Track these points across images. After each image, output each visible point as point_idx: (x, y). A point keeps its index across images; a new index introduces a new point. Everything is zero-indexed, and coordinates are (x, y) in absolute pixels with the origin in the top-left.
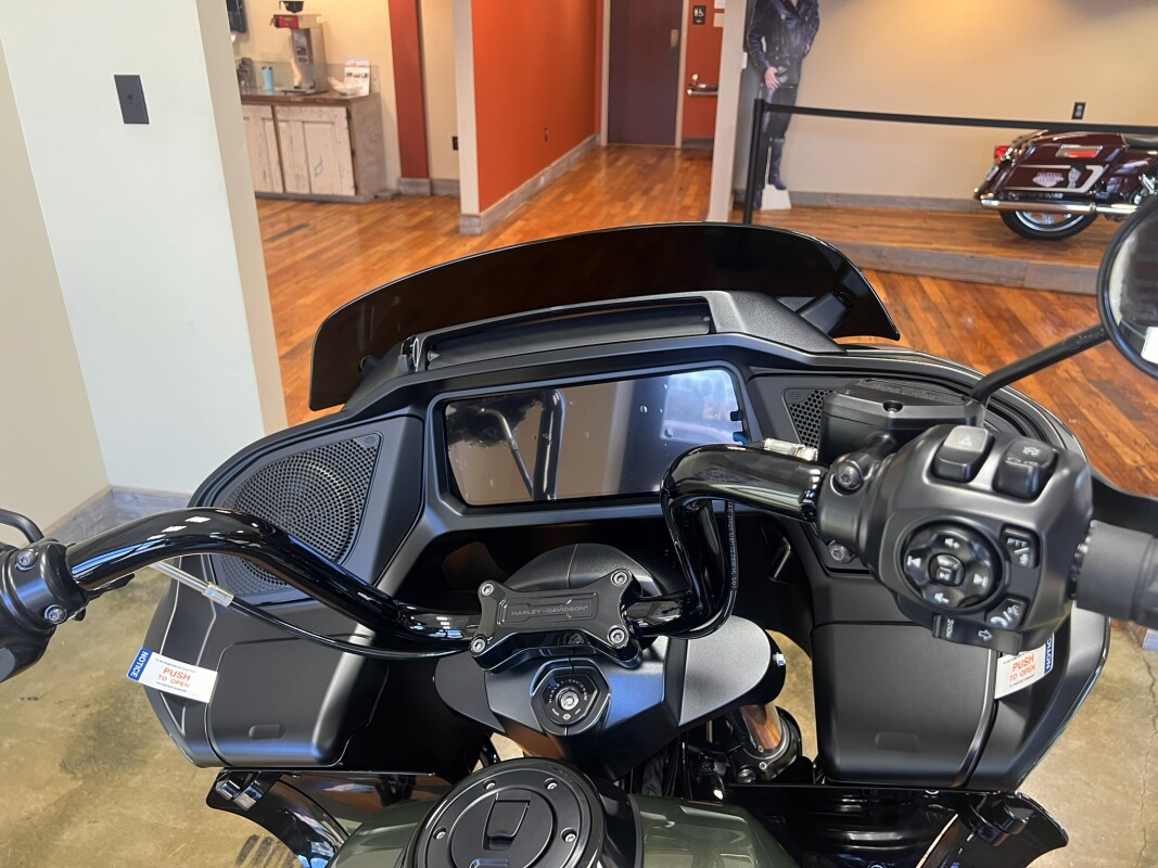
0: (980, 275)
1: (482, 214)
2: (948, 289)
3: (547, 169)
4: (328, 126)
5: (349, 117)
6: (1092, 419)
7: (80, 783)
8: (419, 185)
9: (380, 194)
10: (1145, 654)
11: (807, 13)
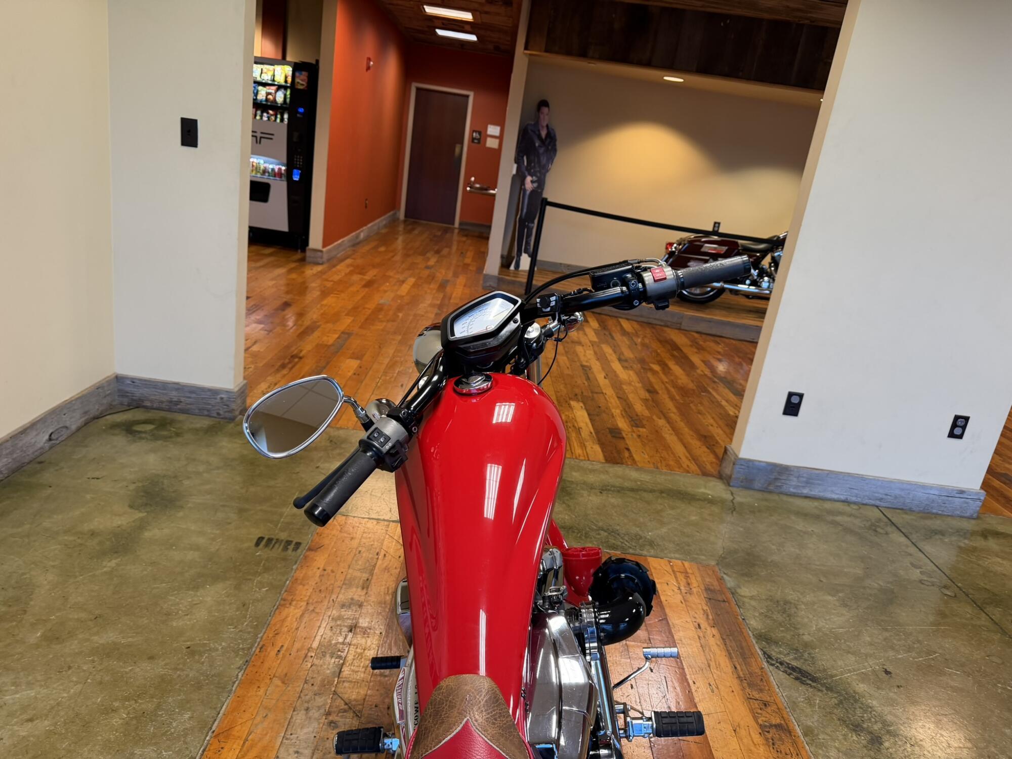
0: (655, 319)
1: (324, 250)
2: (636, 326)
3: (364, 228)
6: (714, 394)
7: (145, 514)
10: (731, 488)
11: (550, 144)
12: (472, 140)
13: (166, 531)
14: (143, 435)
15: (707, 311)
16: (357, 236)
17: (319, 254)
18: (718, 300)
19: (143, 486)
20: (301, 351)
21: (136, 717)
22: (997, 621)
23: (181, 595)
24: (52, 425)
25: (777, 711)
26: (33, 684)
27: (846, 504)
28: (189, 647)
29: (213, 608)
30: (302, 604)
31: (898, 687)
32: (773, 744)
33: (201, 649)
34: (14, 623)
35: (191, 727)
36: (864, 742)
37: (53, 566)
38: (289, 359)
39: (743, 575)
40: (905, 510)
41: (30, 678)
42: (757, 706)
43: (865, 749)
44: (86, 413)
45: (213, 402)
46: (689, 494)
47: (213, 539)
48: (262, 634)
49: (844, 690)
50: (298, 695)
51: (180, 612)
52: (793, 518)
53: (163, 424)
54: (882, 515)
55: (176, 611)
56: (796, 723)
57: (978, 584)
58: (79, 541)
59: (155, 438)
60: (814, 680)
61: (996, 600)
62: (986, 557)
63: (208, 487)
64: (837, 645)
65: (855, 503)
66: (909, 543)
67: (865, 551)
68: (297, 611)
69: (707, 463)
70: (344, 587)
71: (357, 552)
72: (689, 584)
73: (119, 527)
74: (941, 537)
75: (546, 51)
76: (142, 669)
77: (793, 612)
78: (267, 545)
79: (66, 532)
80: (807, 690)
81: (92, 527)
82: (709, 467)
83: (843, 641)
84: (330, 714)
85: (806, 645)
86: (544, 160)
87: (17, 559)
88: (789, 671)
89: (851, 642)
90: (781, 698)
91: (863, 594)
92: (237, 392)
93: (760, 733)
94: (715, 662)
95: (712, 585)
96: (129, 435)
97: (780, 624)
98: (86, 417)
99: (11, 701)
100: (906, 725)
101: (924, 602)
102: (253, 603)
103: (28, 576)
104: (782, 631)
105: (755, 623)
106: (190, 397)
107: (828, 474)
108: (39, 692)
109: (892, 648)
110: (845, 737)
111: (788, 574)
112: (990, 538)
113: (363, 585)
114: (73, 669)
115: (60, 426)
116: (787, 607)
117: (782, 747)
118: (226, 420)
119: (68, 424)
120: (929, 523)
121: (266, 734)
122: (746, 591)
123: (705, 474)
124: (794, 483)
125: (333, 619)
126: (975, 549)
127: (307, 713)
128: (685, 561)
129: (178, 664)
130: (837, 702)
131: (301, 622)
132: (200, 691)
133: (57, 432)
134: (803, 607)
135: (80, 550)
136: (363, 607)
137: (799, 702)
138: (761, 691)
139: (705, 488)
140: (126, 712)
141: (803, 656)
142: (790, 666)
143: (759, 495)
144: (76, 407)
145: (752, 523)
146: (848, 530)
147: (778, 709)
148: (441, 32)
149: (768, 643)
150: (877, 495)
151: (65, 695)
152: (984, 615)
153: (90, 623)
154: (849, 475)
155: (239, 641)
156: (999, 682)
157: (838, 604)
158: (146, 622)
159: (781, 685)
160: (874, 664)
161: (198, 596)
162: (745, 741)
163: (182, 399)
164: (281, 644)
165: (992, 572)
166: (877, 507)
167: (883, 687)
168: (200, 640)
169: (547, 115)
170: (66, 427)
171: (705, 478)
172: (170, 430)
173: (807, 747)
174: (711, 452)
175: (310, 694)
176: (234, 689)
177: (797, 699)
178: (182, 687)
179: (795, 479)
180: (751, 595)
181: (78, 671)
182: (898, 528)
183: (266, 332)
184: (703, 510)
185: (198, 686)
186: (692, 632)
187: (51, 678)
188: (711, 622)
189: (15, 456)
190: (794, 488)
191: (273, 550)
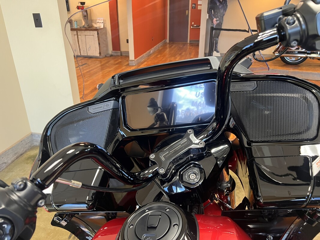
1: (135, 60)
3: (153, 48)
4: (92, 36)
5: (98, 34)
8: (118, 53)
9: (107, 55)
11: (224, 3)
12: (192, 7)
15: (300, 68)
16: (150, 52)
17: (134, 62)
18: (304, 62)
98: (17, 155)
119: (6, 161)
144: (9, 153)
170: (5, 163)
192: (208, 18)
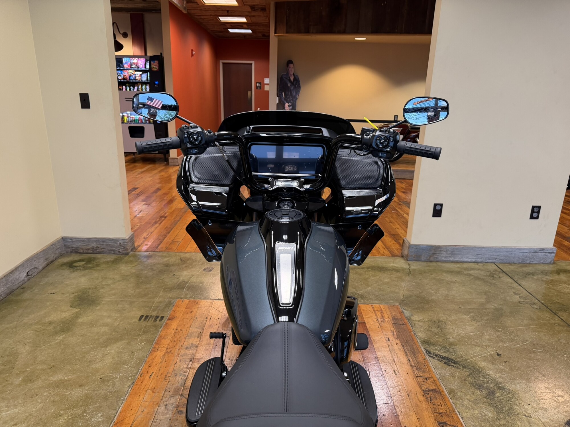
1: (178, 157)
6: (400, 211)
7: (79, 310)
10: (408, 262)
11: (296, 84)
12: (257, 87)
13: (90, 318)
14: (79, 268)
15: (395, 165)
17: (176, 160)
18: (401, 159)
19: (78, 295)
20: (166, 214)
21: (72, 418)
22: (565, 320)
23: (98, 351)
24: (28, 267)
25: (433, 382)
26: (17, 405)
27: (476, 263)
28: (102, 378)
29: (115, 356)
30: (164, 349)
31: (505, 362)
32: (431, 400)
33: (109, 378)
34: (7, 375)
35: (102, 421)
36: (485, 395)
37: (29, 342)
38: (159, 219)
39: (414, 309)
40: (511, 263)
41: (16, 402)
42: (422, 380)
43: (485, 398)
44: (46, 259)
45: (115, 246)
46: (384, 268)
47: (116, 319)
48: (142, 367)
49: (473, 367)
50: (161, 398)
51: (97, 360)
52: (445, 274)
53: (89, 261)
54: (497, 267)
55: (95, 360)
56: (444, 388)
57: (553, 300)
58: (43, 328)
59: (85, 268)
60: (455, 363)
61: (564, 308)
62: (558, 285)
63: (113, 292)
64: (469, 342)
65: (481, 262)
66: (513, 281)
67: (487, 288)
68: (161, 353)
69: (395, 250)
70: (187, 337)
71: (195, 318)
72: (383, 317)
73: (64, 318)
74: (532, 276)
75: (287, 33)
76: (76, 392)
77: (444, 326)
78: (145, 320)
79: (35, 324)
80: (451, 369)
81: (50, 320)
82: (396, 251)
83: (472, 340)
84: (179, 407)
85: (451, 344)
86: (294, 93)
87: (9, 340)
88: (441, 359)
89: (478, 340)
90: (436, 374)
91: (485, 313)
92: (128, 239)
93: (423, 395)
94: (398, 358)
95: (396, 316)
96: (71, 269)
97: (436, 334)
98: (47, 262)
99: (5, 416)
100: (510, 383)
101: (521, 314)
102: (137, 351)
103: (15, 349)
104: (437, 338)
105: (421, 335)
106: (103, 245)
107: (463, 248)
108: (21, 409)
109: (502, 341)
110: (473, 393)
111: (441, 306)
112: (561, 274)
113: (198, 336)
114: (39, 395)
115: (33, 267)
116: (440, 324)
117: (436, 401)
118: (124, 255)
119: (37, 266)
120: (525, 269)
121: (143, 421)
122: (416, 318)
123: (393, 255)
124: (444, 255)
125: (181, 355)
126: (552, 281)
127: (166, 407)
128: (381, 304)
129: (96, 388)
130: (468, 374)
131: (164, 359)
132: (107, 401)
133: (31, 271)
134: (449, 323)
135: (43, 332)
136: (198, 348)
137: (447, 376)
138: (424, 372)
139: (394, 263)
140: (67, 415)
141: (449, 350)
142: (441, 356)
143: (425, 264)
144: (41, 257)
145: (421, 280)
146: (477, 278)
147: (434, 381)
148: (231, 31)
149: (428, 345)
150: (493, 256)
151: (34, 410)
152: (557, 317)
153: (48, 370)
154: (475, 247)
155: (130, 372)
156: (565, 354)
157: (470, 319)
158: (78, 367)
159: (436, 367)
160: (491, 350)
161: (107, 350)
162: (414, 400)
163: (99, 246)
164: (152, 372)
165: (562, 293)
166: (494, 263)
167: (496, 363)
168: (107, 374)
169: (293, 68)
170: (36, 268)
171: (393, 258)
172: (93, 264)
173: (451, 401)
174: (397, 243)
175: (168, 396)
176: (126, 398)
177: (445, 374)
178: (98, 399)
179: (444, 253)
180: (419, 319)
181: (41, 396)
182: (506, 274)
183: (147, 206)
184: (392, 276)
185: (106, 398)
186: (385, 343)
187: (26, 401)
188: (396, 336)
189: (8, 286)
190: (444, 258)
191: (149, 322)
192: (278, 102)
